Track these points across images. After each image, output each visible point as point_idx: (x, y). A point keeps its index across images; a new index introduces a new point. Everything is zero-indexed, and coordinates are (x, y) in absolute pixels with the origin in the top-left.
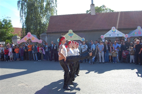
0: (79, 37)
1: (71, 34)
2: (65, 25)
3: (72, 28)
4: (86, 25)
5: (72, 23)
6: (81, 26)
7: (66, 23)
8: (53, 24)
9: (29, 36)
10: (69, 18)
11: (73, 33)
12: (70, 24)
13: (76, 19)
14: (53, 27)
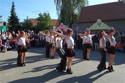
0: (108, 26)
1: (99, 24)
2: (94, 14)
3: (101, 18)
4: (117, 13)
5: (102, 12)
6: (111, 15)
7: (96, 13)
8: (84, 14)
9: (62, 26)
10: (99, 8)
11: (102, 22)
12: (100, 14)
13: (106, 8)
14: (83, 17)
